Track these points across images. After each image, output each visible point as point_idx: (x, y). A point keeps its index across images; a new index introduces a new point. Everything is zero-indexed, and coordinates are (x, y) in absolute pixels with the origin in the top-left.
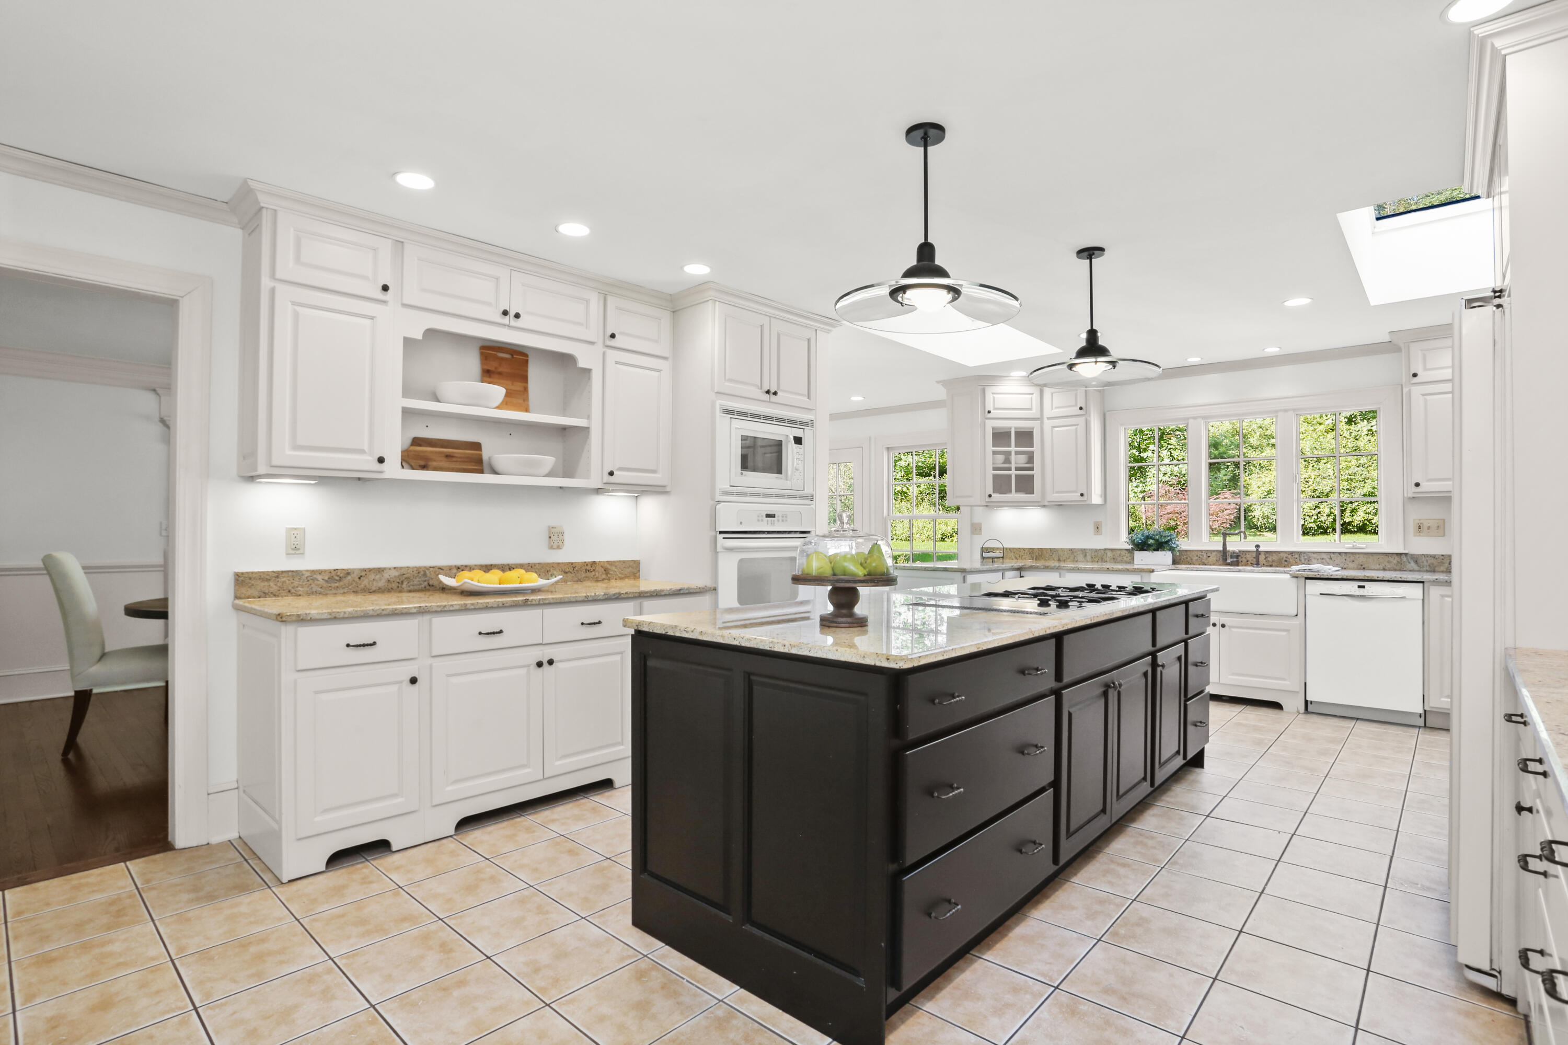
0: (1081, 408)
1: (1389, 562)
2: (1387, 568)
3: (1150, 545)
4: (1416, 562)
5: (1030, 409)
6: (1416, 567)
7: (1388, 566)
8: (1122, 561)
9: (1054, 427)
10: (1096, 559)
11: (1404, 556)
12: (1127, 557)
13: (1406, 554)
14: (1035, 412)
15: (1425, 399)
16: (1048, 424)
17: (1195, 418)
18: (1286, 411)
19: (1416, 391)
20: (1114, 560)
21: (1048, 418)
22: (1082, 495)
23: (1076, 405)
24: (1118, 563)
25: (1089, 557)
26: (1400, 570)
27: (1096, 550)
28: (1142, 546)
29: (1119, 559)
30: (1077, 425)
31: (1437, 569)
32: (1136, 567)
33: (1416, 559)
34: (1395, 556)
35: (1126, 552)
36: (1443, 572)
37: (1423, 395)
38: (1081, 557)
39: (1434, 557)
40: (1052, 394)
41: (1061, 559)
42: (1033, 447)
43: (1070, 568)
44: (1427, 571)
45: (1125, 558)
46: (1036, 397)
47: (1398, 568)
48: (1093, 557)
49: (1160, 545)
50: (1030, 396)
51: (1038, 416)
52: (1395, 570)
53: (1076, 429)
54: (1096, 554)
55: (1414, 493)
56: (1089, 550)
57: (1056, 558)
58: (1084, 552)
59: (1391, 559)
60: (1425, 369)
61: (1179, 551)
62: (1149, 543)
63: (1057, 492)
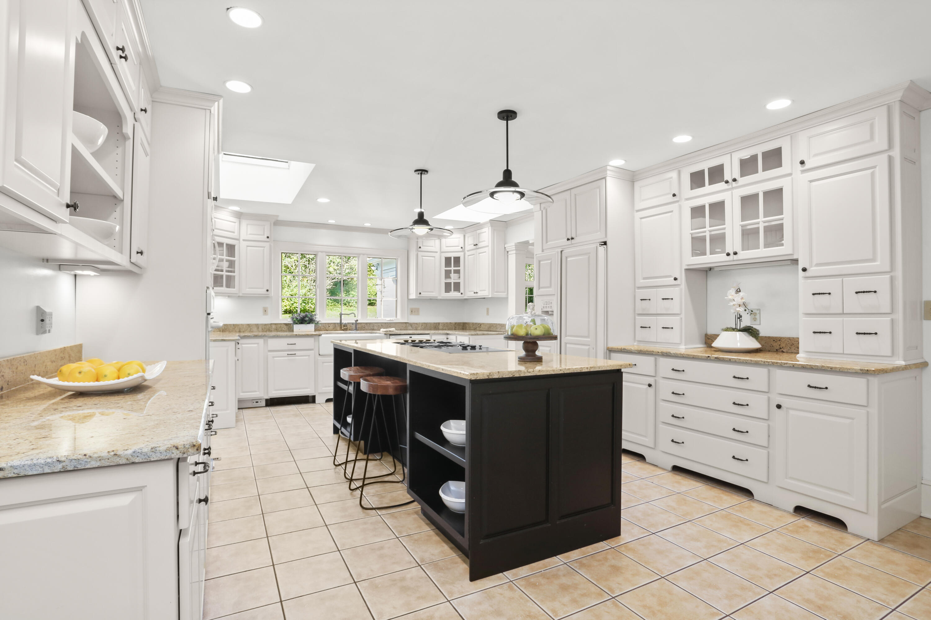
0: (268, 237)
1: (402, 326)
2: (402, 329)
3: (306, 321)
4: (411, 326)
5: (234, 232)
6: (411, 329)
7: (402, 328)
8: (281, 330)
9: (247, 246)
10: (265, 330)
11: (407, 324)
12: (284, 328)
13: (408, 323)
14: (235, 235)
15: (423, 259)
16: (243, 244)
17: (322, 252)
18: (364, 254)
19: (420, 254)
20: (277, 330)
21: (244, 240)
22: (267, 291)
23: (264, 235)
24: (279, 331)
25: (260, 329)
26: (406, 330)
27: (265, 325)
28: (302, 321)
29: (280, 329)
30: (264, 247)
31: (418, 329)
32: (295, 333)
33: (411, 324)
34: (404, 324)
35: (284, 325)
36: (419, 330)
37: (422, 256)
38: (255, 329)
39: (417, 324)
40: (247, 225)
41: (241, 330)
42: (234, 257)
43: (272, 336)
44: (415, 330)
45: (283, 329)
46: (237, 225)
47: (405, 329)
48: (263, 329)
49: (311, 321)
50: (234, 224)
51: (238, 238)
52: (404, 330)
53: (264, 249)
54: (265, 327)
55: (419, 297)
56: (261, 324)
57: (238, 330)
58: (257, 326)
59: (403, 325)
60: (423, 246)
61: (321, 324)
62: (305, 319)
63: (249, 288)
